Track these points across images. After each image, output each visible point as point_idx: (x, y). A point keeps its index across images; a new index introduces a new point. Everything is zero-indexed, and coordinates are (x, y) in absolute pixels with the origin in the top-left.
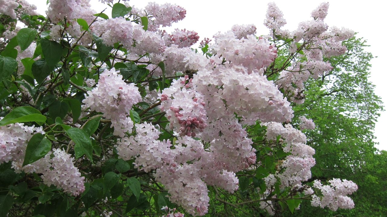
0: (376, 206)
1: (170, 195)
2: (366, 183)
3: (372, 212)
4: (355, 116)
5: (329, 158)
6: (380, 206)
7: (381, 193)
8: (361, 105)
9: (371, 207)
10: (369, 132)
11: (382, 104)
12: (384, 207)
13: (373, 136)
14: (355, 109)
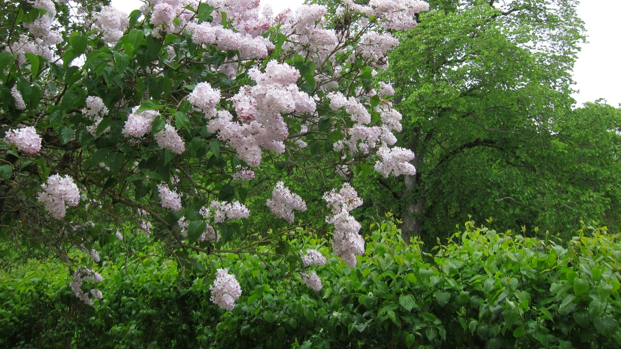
0: (565, 185)
1: (238, 155)
2: (552, 152)
3: (558, 194)
4: (542, 49)
5: (500, 113)
6: (571, 186)
7: (573, 167)
8: (554, 33)
9: (557, 188)
10: (566, 74)
11: (585, 33)
12: (577, 187)
13: (571, 80)
14: (544, 38)
